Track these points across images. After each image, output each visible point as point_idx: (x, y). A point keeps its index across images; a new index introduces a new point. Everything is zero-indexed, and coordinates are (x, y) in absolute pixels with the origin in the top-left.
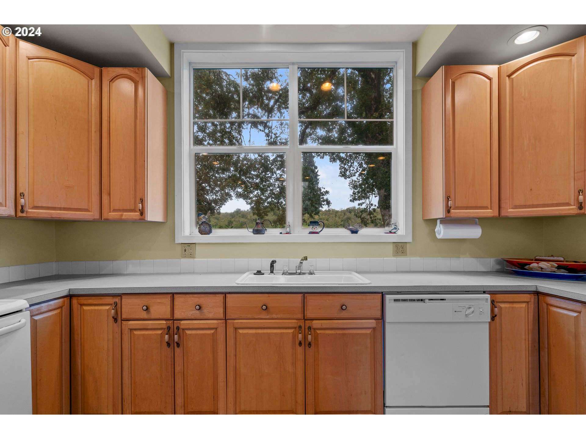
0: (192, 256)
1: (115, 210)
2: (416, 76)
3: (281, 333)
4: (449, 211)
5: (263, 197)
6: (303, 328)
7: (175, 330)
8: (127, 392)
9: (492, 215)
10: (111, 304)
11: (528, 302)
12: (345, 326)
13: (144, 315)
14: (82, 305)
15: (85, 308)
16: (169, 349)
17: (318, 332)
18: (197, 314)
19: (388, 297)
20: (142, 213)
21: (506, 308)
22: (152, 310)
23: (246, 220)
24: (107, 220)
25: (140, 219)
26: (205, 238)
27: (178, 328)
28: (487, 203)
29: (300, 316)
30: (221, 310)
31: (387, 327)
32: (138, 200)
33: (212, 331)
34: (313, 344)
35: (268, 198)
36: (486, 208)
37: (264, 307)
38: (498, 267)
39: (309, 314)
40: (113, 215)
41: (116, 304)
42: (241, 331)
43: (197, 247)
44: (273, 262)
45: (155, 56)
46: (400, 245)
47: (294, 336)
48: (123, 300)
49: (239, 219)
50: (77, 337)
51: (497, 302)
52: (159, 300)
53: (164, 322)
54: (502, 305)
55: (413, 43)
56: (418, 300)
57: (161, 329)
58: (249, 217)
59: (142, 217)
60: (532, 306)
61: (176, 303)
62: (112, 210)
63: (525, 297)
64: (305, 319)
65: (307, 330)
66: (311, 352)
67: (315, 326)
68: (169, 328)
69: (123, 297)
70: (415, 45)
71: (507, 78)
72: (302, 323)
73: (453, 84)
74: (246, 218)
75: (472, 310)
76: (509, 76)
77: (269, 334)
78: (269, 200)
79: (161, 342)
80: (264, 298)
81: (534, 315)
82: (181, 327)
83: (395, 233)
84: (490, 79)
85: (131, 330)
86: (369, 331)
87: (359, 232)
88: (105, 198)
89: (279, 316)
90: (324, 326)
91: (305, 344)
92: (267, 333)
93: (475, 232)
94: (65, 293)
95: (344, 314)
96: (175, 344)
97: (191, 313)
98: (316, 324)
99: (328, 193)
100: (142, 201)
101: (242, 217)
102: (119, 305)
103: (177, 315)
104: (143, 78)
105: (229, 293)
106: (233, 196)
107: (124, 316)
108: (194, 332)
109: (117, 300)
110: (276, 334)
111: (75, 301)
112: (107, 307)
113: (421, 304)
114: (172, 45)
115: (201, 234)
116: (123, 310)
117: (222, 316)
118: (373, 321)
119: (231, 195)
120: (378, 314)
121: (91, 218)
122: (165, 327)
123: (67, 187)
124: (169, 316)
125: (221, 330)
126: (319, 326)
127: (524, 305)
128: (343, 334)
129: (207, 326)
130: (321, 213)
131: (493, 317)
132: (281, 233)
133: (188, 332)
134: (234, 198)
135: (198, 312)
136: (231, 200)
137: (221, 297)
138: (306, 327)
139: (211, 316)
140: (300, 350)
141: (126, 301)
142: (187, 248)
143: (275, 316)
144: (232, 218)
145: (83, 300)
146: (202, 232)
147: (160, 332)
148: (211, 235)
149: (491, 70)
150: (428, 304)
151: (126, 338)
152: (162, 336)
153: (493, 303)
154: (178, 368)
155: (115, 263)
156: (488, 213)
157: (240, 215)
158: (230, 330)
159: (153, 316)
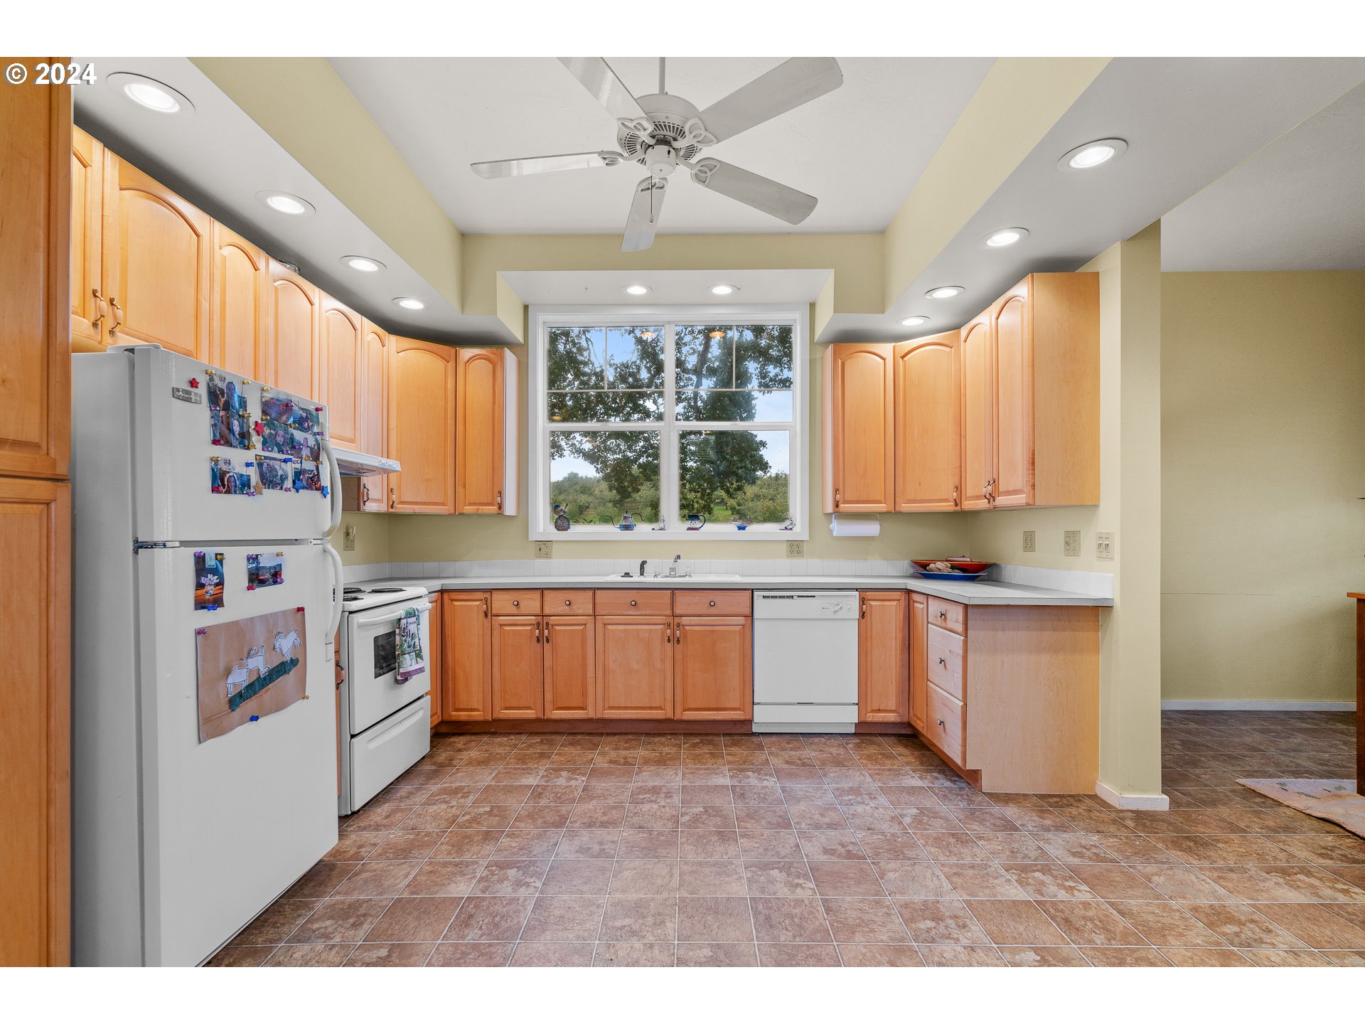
0: (548, 555)
1: (470, 504)
2: (815, 340)
3: (651, 630)
4: (837, 506)
5: (630, 455)
6: (672, 625)
7: (545, 626)
8: (497, 687)
9: (886, 510)
10: (482, 600)
11: (899, 600)
12: (714, 623)
13: (514, 610)
14: (452, 600)
15: (456, 603)
16: (539, 646)
17: (687, 628)
18: (566, 609)
19: (756, 593)
20: (500, 507)
21: (876, 605)
22: (521, 604)
23: (590, 499)
24: (461, 514)
25: (498, 514)
26: (562, 535)
27: (547, 624)
28: (880, 496)
29: (669, 612)
30: (591, 606)
31: (756, 623)
32: (496, 493)
33: (582, 627)
34: (681, 641)
35: (640, 456)
36: (879, 502)
37: (633, 603)
38: (911, 571)
39: (678, 611)
40: (468, 509)
41: (486, 599)
42: (610, 627)
43: (555, 546)
44: (644, 563)
45: (510, 328)
46: (795, 543)
47: (663, 633)
48: (493, 596)
49: (575, 497)
50: (448, 632)
51: (867, 600)
52: (528, 596)
53: (533, 618)
54: (873, 603)
55: (810, 304)
56: (788, 597)
57: (531, 625)
58: (597, 492)
59: (500, 512)
60: (903, 603)
61: (545, 599)
62: (467, 503)
63: (897, 595)
64: (674, 616)
65: (675, 627)
66: (679, 648)
67: (684, 623)
68: (538, 624)
69: (494, 592)
70: (812, 306)
71: (901, 359)
72: (670, 620)
73: (843, 364)
74: (591, 494)
75: (840, 606)
76: (903, 357)
77: (637, 630)
78: (642, 460)
79: (531, 638)
80: (633, 594)
81: (904, 613)
82: (550, 623)
83: (791, 529)
84: (884, 359)
85: (501, 625)
86: (738, 628)
87: (747, 528)
88: (460, 490)
89: (647, 612)
90: (693, 623)
91: (674, 640)
92: (636, 630)
93: (872, 529)
94: (439, 588)
95: (713, 611)
96: (545, 639)
97: (561, 608)
98: (685, 620)
99: (764, 446)
100: (500, 493)
101: (582, 492)
102: (489, 601)
103: (547, 611)
104: (502, 358)
105: (599, 589)
106: (566, 449)
107: (494, 612)
108: (563, 628)
109: (488, 595)
110: (645, 630)
111: (446, 596)
112: (478, 603)
113: (790, 600)
114: (526, 308)
115: (558, 530)
116: (493, 606)
117: (591, 612)
118: (743, 618)
119: (560, 446)
120: (748, 611)
121: (446, 512)
122: (534, 622)
123: (427, 480)
124: (538, 612)
125: (590, 626)
126: (688, 623)
127: (895, 603)
128: (712, 631)
129: (576, 622)
130: (758, 482)
131: (863, 615)
132: (653, 529)
133: (557, 628)
134: (566, 453)
135: (567, 607)
136: (561, 456)
137: (590, 593)
138: (675, 624)
139: (580, 612)
140: (669, 646)
141: (497, 597)
142: (542, 546)
143: (644, 613)
144: (560, 494)
145: (454, 596)
146: (558, 528)
147: (529, 628)
148: (569, 531)
149: (886, 349)
150: (797, 601)
151: (496, 633)
152: (532, 631)
153: (863, 601)
154: (548, 663)
155: (458, 564)
156: (882, 507)
157: (578, 487)
158: (599, 626)
159: (523, 612)
